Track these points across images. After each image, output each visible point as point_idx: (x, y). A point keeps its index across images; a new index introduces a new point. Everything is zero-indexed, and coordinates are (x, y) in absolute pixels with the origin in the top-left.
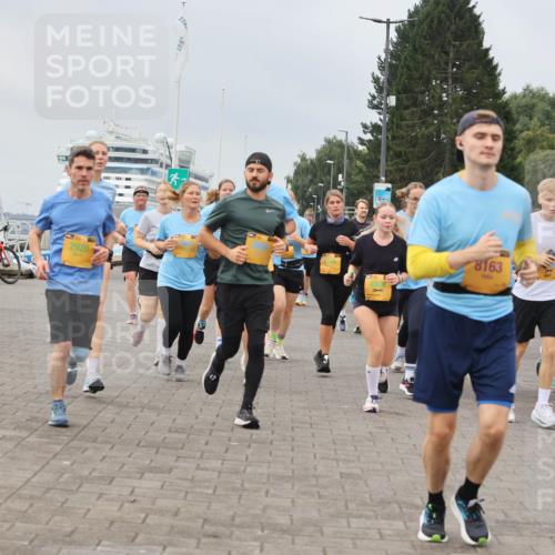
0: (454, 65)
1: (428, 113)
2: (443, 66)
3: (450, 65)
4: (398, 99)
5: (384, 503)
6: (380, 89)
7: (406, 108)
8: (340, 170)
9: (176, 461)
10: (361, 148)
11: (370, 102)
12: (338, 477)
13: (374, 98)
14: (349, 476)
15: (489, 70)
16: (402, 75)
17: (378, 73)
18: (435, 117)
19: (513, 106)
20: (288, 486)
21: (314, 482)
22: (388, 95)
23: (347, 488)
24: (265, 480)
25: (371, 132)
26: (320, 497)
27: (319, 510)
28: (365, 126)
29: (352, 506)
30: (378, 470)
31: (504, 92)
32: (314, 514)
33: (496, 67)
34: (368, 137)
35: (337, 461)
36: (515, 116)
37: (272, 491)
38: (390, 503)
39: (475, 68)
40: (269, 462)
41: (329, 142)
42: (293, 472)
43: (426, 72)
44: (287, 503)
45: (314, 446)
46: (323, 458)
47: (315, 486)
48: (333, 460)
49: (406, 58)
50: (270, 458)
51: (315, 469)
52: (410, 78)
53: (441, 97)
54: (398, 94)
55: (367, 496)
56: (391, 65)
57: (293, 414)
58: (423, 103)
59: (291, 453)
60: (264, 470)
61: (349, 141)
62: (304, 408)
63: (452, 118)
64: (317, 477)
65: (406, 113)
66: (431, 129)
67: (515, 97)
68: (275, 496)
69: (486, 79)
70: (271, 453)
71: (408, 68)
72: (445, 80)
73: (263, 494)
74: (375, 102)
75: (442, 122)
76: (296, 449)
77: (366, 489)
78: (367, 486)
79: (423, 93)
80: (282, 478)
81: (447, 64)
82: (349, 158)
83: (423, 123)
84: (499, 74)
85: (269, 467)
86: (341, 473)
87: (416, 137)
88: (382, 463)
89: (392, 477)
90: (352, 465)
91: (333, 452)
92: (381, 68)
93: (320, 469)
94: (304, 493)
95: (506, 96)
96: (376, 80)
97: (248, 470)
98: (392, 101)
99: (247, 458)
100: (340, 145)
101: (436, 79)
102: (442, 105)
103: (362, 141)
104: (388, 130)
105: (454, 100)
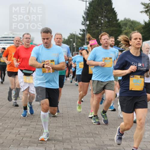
0: (105, 13)
1: (98, 26)
2: (102, 13)
3: (104, 13)
4: (89, 22)
5: (88, 133)
6: (84, 20)
7: (92, 25)
8: (74, 42)
9: (31, 123)
10: (80, 36)
11: (82, 23)
12: (75, 126)
13: (83, 22)
14: (78, 126)
15: (114, 14)
16: (90, 15)
17: (84, 15)
18: (100, 27)
19: (121, 24)
20: (61, 129)
21: (69, 128)
22: (87, 21)
23: (78, 129)
24: (55, 127)
25: (83, 31)
26: (70, 132)
27: (70, 135)
28: (81, 30)
29: (79, 134)
30: (86, 124)
31: (118, 20)
32: (69, 137)
33: (116, 13)
34: (82, 33)
35: (75, 122)
36: (122, 26)
37: (57, 131)
38: (90, 133)
39: (111, 13)
40: (56, 123)
41: (71, 34)
42: (63, 125)
43: (97, 15)
44: (61, 134)
45: (68, 118)
46: (71, 121)
47: (69, 129)
48: (74, 121)
49: (91, 11)
50: (56, 121)
51: (69, 124)
52: (93, 16)
53: (101, 22)
54: (89, 21)
55: (83, 131)
56: (87, 13)
57: (63, 109)
58: (96, 23)
59: (62, 120)
60: (55, 125)
61: (76, 34)
62: (66, 107)
63: (104, 27)
64: (69, 126)
65: (92, 26)
66: (99, 30)
67: (122, 21)
68: (58, 132)
69: (114, 16)
70: (56, 120)
71: (92, 14)
72: (102, 17)
73: (55, 131)
74: (83, 23)
75: (102, 28)
76: (63, 119)
77: (83, 129)
78: (83, 128)
79: (96, 20)
80: (60, 127)
81: (103, 12)
82: (77, 38)
83: (97, 29)
84: (117, 15)
85: (56, 124)
86: (76, 125)
87: (95, 33)
88: (87, 122)
89: (90, 126)
90: (79, 123)
91: (74, 120)
92: (85, 14)
93: (70, 124)
94: (66, 131)
95: (119, 21)
96: (83, 17)
97: (51, 125)
98: (88, 23)
99: (50, 121)
100: (74, 35)
101: (100, 16)
102: (102, 24)
103: (80, 34)
104: (87, 31)
105: (105, 22)
